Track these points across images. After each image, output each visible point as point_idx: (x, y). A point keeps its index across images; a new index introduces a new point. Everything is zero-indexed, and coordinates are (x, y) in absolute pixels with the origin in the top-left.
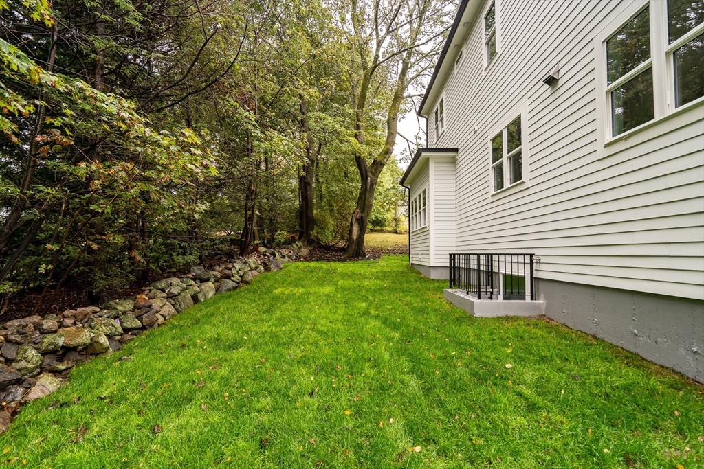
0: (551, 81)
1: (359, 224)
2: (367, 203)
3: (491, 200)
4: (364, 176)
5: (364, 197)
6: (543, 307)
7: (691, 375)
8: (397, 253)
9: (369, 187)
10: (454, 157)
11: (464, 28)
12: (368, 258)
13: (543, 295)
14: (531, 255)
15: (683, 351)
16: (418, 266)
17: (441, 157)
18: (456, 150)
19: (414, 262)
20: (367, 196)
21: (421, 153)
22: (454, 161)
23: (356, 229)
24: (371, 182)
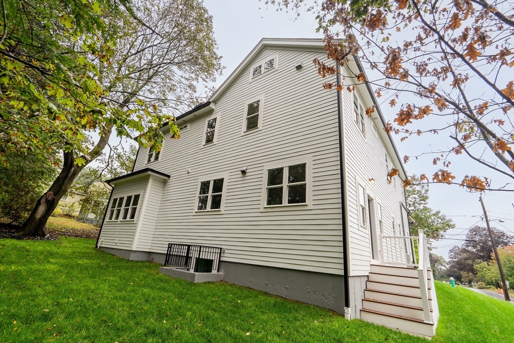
0: (244, 172)
1: (47, 205)
2: (63, 188)
3: (194, 214)
4: (69, 164)
5: (61, 182)
6: (223, 276)
7: (285, 297)
8: (73, 236)
9: (70, 175)
10: (165, 180)
11: (194, 117)
12: (48, 238)
13: (223, 270)
14: (221, 249)
15: (283, 288)
16: (110, 250)
17: (158, 177)
18: (169, 176)
19: (103, 246)
20: (66, 182)
21: (148, 171)
22: (165, 183)
23: (42, 209)
24: (74, 171)
